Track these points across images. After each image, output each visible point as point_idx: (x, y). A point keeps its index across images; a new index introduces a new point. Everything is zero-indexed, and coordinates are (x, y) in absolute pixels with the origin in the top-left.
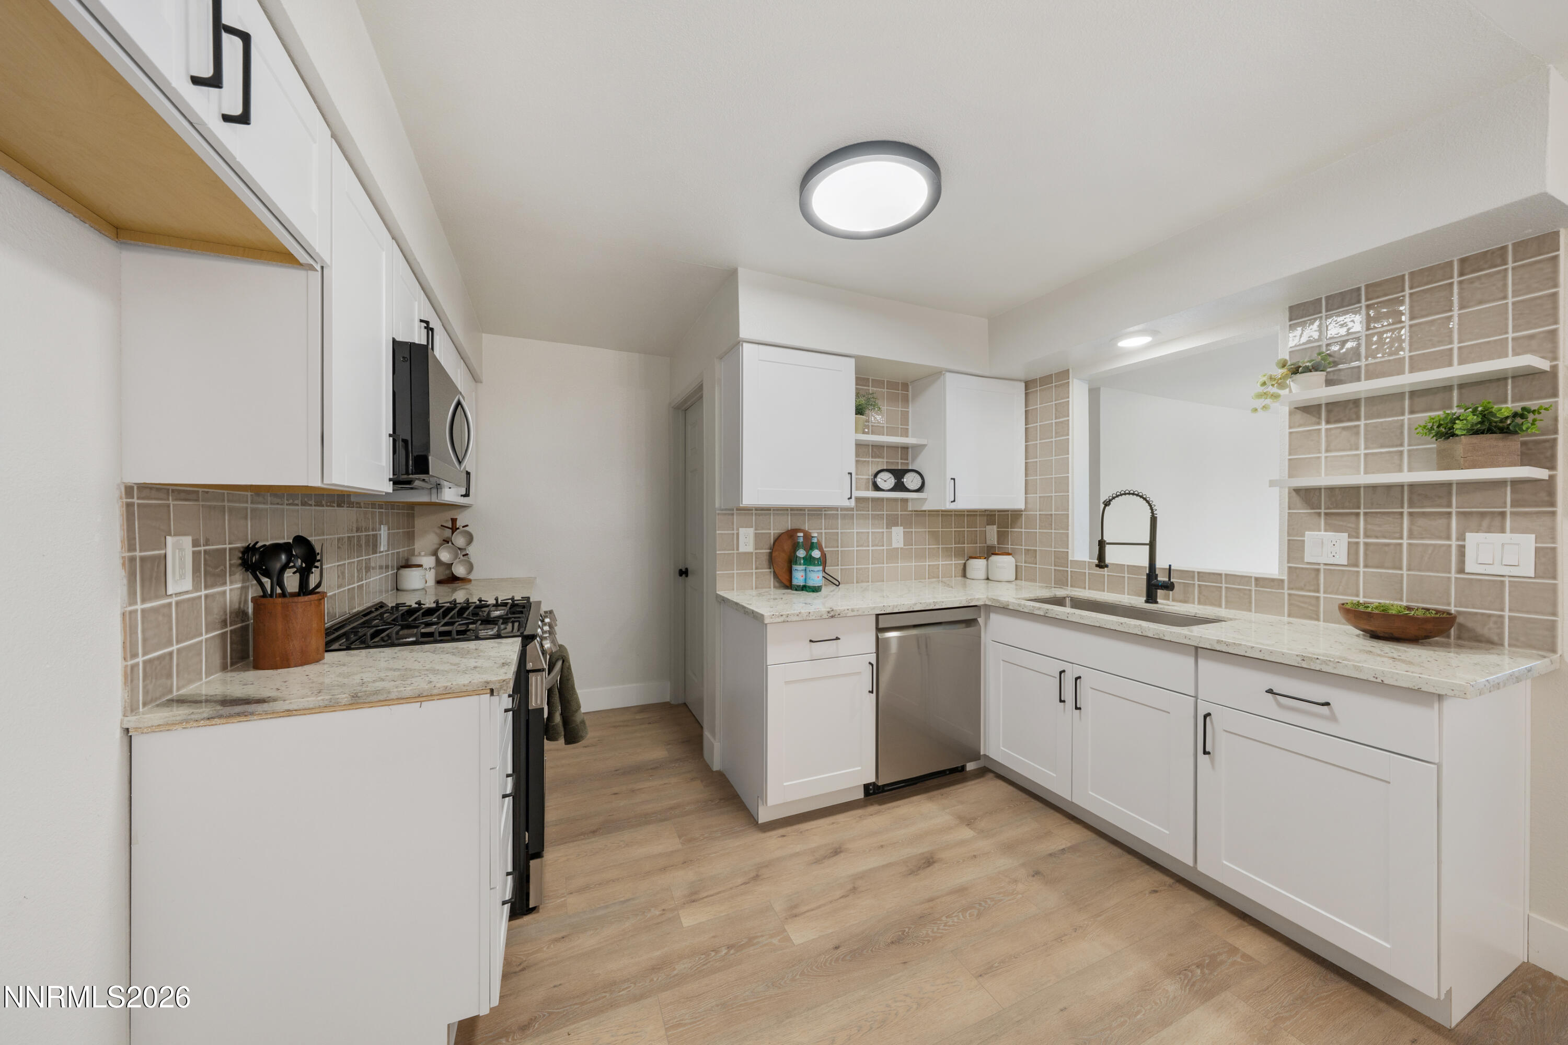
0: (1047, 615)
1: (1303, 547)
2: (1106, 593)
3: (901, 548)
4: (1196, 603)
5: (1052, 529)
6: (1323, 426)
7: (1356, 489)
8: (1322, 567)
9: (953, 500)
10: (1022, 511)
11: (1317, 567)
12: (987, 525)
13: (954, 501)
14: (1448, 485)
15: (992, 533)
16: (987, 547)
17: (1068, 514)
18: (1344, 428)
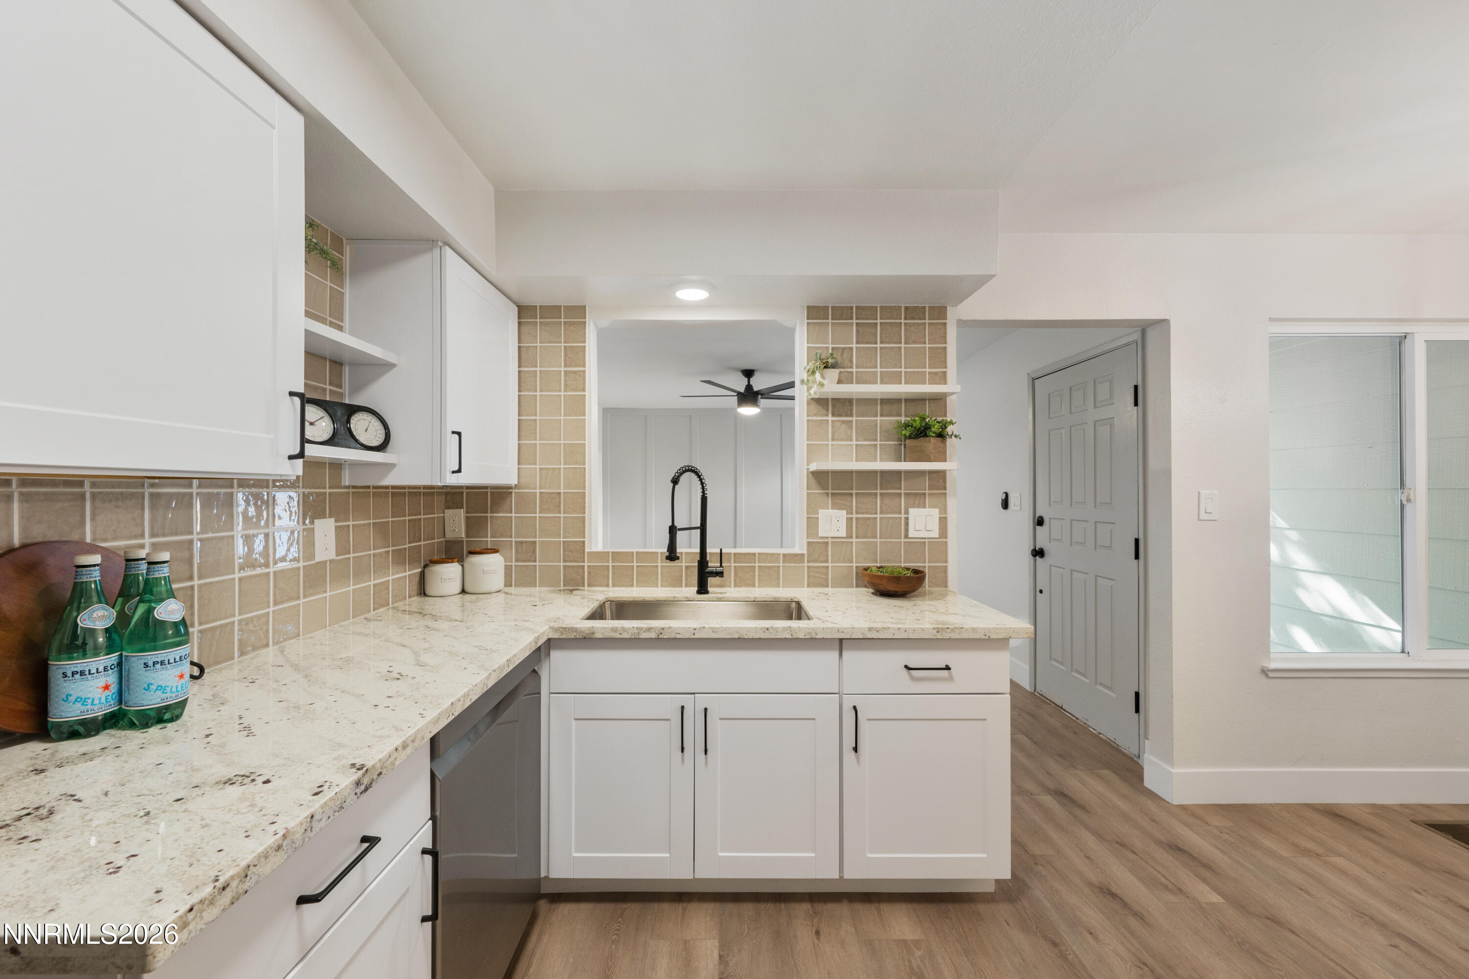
0: (661, 636)
1: (818, 523)
2: (635, 588)
3: (331, 561)
4: (732, 586)
5: (560, 513)
6: (830, 418)
7: (850, 472)
8: (830, 540)
9: (456, 468)
10: (511, 488)
11: (826, 540)
12: (446, 508)
13: (459, 471)
14: (898, 473)
15: (456, 520)
16: (446, 542)
17: (584, 493)
18: (843, 422)
